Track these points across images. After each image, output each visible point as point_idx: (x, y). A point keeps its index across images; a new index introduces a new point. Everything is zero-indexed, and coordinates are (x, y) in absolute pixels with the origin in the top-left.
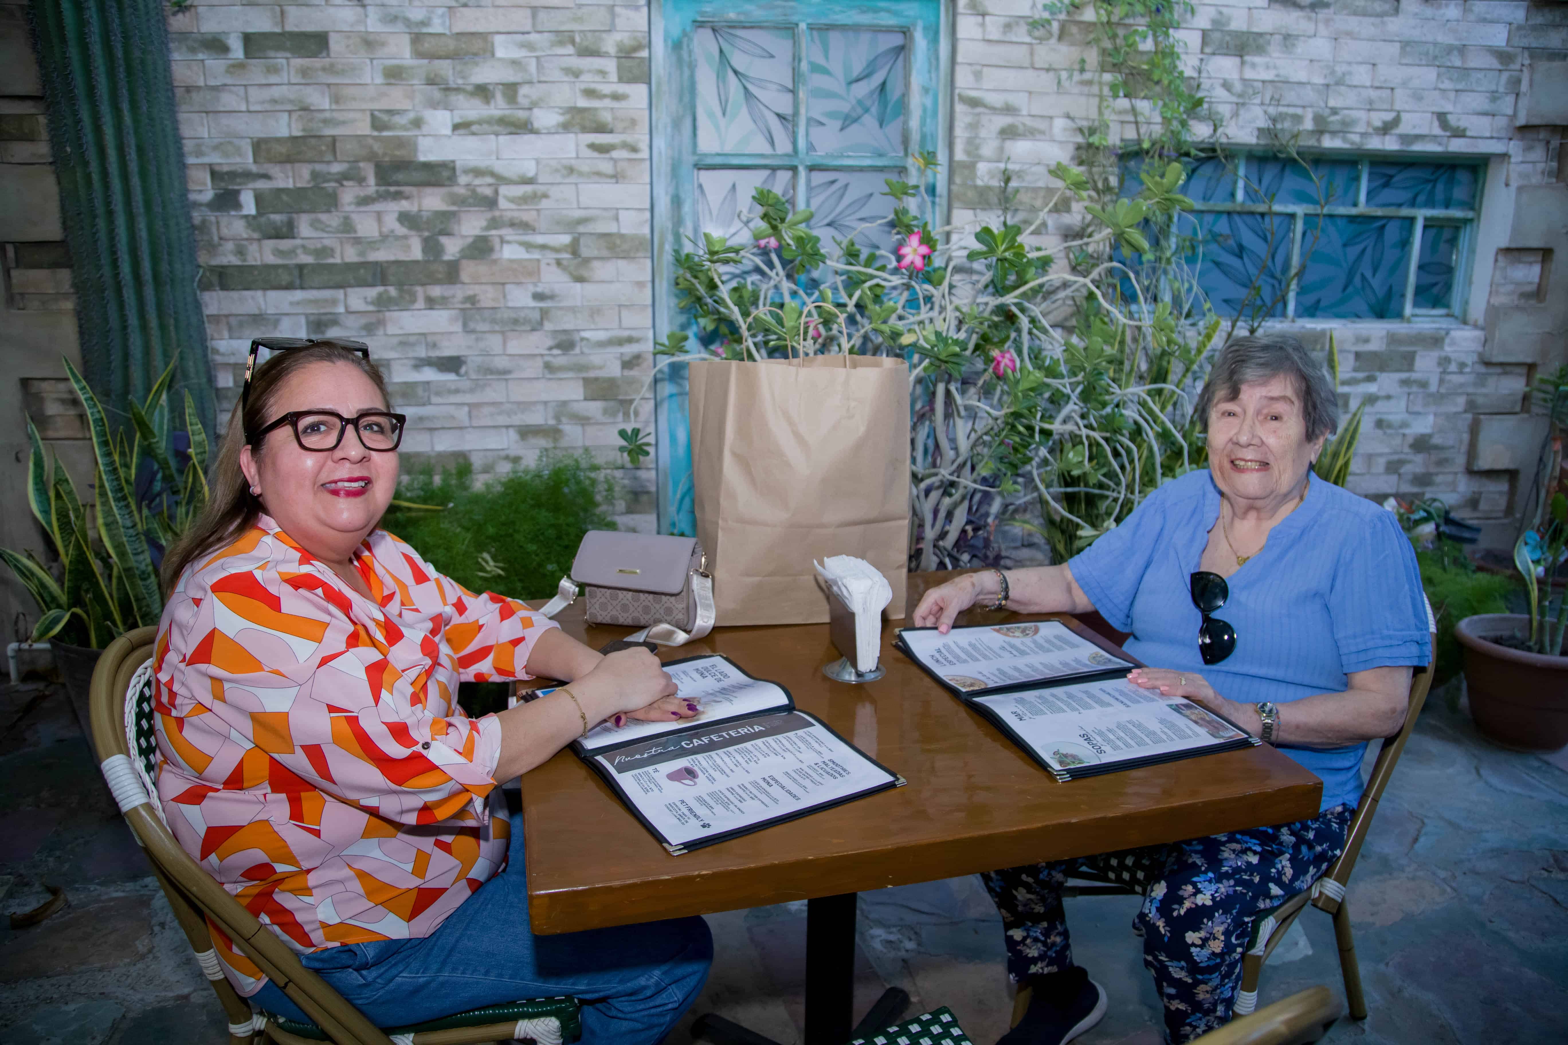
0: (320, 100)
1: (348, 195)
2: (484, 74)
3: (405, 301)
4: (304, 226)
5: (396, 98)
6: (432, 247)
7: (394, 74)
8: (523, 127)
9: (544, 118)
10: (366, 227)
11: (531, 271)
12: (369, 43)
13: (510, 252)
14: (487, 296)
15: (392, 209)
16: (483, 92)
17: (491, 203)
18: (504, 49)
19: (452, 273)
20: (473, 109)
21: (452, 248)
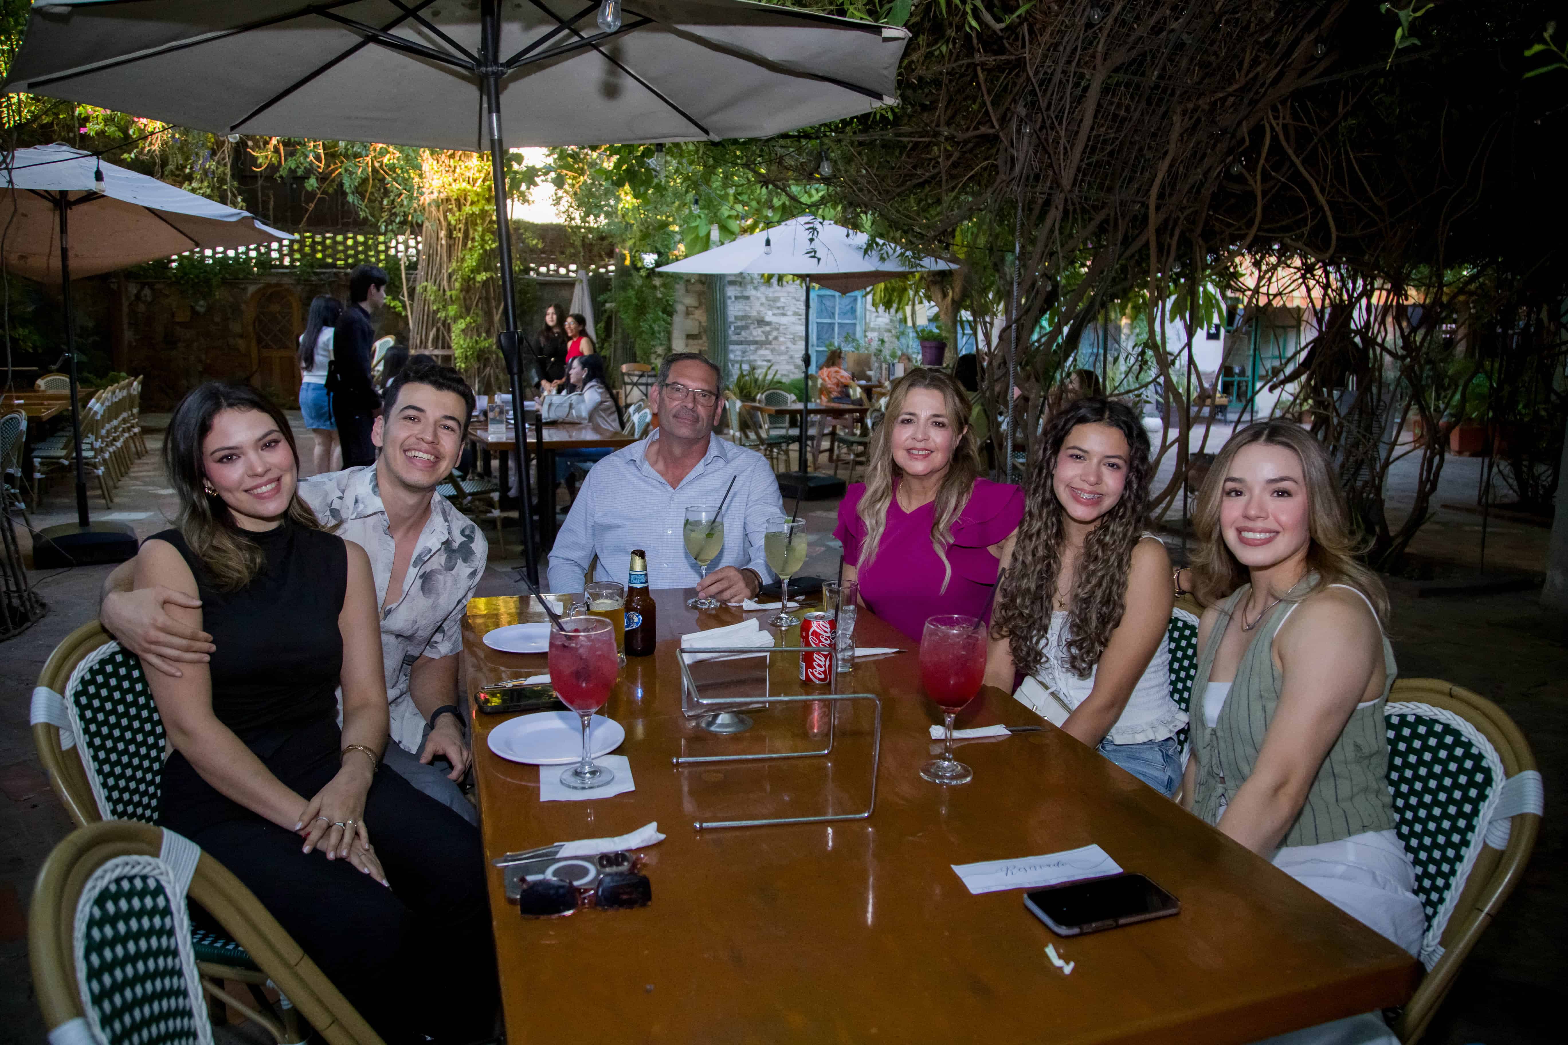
0: (747, 308)
1: (752, 327)
2: (779, 305)
3: (760, 348)
4: (743, 333)
5: (762, 309)
6: (767, 337)
7: (762, 304)
8: (784, 315)
9: (790, 313)
10: (755, 333)
11: (784, 343)
12: (758, 298)
13: (782, 339)
14: (777, 348)
15: (760, 330)
16: (778, 308)
17: (778, 329)
18: (782, 300)
19: (770, 343)
20: (776, 311)
21: (771, 338)
